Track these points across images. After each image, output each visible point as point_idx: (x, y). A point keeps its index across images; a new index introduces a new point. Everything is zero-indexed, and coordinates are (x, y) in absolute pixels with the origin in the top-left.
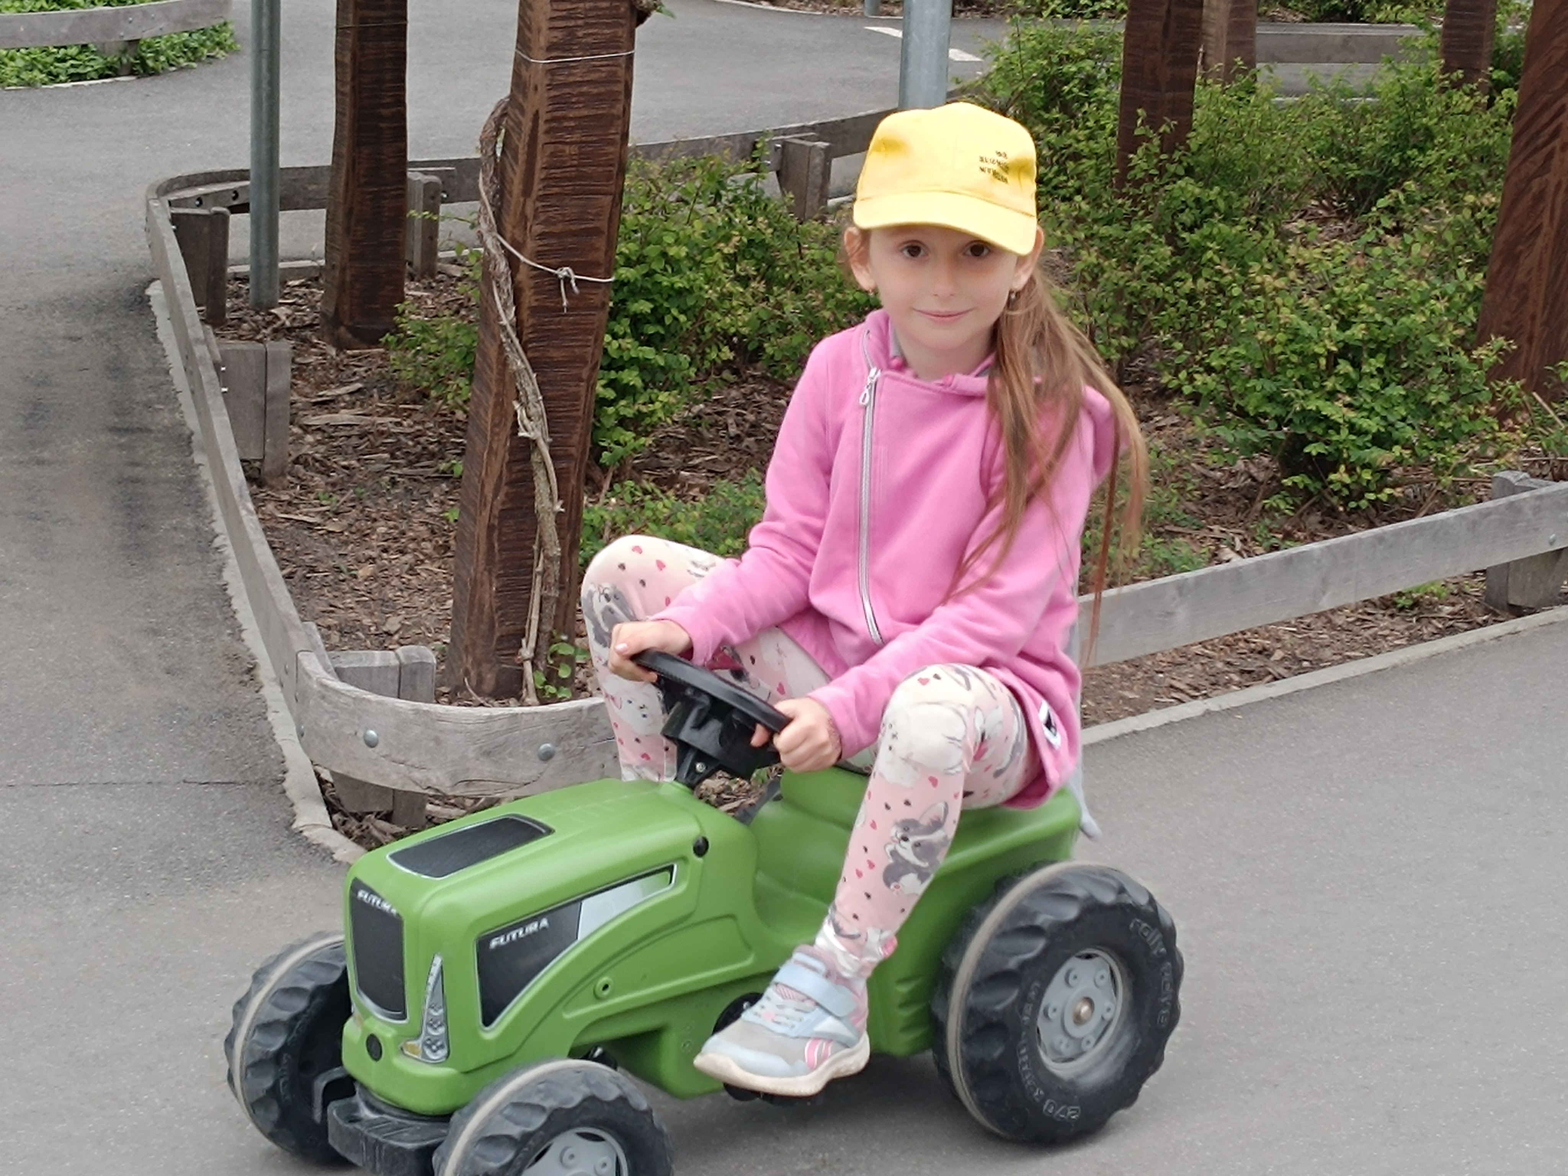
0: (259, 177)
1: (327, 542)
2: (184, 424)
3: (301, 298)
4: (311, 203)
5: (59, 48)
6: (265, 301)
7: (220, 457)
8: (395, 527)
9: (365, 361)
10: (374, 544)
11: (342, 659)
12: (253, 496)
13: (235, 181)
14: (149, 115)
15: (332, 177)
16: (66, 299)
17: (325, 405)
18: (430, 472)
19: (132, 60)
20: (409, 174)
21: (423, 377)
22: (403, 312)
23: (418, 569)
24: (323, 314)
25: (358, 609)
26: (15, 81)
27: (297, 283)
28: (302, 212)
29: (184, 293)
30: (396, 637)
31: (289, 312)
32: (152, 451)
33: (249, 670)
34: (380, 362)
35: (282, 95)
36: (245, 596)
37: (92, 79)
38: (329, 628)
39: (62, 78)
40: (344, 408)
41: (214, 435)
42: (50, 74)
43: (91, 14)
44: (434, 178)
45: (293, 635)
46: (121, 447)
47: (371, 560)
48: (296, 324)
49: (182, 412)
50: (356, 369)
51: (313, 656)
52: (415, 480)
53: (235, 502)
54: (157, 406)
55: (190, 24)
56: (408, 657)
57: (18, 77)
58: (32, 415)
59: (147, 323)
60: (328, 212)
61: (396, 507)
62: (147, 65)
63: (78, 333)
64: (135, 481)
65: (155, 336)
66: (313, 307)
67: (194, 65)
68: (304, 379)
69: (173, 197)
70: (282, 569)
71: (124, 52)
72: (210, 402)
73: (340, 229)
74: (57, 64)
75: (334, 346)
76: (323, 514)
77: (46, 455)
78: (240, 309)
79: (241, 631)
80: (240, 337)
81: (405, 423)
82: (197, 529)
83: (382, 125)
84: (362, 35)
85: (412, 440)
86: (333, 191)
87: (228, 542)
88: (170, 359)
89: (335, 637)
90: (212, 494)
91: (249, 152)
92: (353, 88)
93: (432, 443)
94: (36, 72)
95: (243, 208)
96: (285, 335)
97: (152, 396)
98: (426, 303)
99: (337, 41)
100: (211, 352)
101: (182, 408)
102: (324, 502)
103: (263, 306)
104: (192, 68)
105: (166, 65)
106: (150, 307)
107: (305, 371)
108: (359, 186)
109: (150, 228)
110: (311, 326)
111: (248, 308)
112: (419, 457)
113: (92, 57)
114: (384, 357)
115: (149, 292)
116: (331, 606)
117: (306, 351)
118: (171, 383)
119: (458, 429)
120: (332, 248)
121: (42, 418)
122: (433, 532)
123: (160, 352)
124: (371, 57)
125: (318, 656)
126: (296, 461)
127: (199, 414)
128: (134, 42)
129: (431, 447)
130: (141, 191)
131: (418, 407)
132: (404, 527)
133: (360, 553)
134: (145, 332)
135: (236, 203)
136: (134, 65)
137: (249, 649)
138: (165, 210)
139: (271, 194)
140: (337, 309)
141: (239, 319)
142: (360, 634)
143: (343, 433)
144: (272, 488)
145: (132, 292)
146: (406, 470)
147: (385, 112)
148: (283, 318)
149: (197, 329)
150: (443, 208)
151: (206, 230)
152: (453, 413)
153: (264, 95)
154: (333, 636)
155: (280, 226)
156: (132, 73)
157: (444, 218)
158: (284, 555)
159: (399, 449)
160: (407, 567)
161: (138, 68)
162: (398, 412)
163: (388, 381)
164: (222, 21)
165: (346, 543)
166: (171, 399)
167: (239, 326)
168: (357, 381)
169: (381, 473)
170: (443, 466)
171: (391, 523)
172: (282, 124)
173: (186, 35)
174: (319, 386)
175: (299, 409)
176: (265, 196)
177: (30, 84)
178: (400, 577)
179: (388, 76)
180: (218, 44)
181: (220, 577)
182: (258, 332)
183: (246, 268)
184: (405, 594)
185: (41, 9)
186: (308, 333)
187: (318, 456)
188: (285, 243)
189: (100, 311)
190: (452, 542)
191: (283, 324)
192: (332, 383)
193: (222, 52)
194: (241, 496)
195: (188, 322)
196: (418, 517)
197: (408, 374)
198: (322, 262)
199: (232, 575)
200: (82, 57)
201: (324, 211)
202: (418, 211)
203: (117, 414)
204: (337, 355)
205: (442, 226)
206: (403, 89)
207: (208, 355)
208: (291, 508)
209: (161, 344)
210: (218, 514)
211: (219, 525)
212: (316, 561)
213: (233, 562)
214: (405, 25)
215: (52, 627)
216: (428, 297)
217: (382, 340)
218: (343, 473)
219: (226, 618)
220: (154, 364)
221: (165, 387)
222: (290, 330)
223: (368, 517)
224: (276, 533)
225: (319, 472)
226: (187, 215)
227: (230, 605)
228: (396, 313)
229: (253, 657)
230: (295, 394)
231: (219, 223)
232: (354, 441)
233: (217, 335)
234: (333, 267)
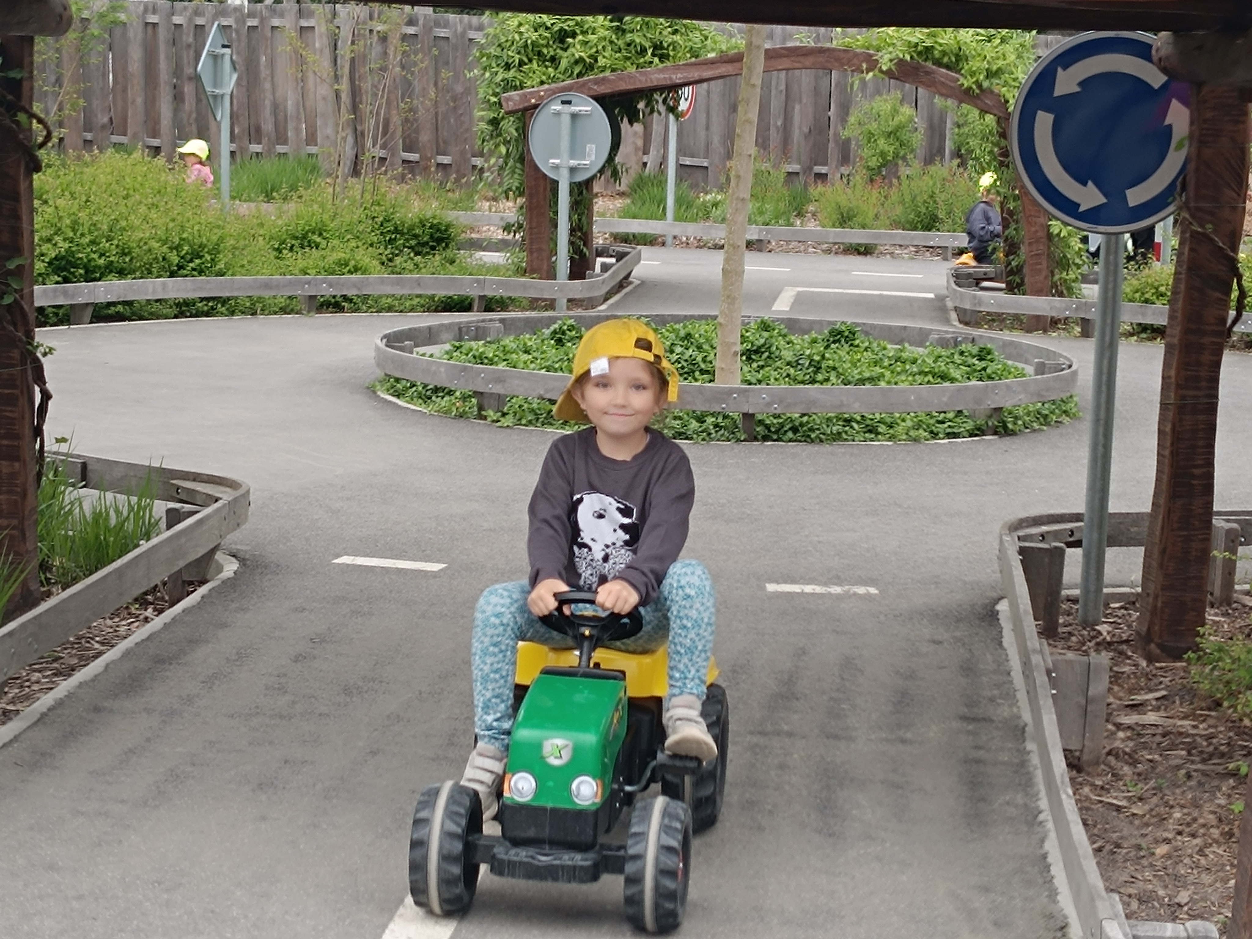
0: (1091, 519)
1: (1131, 823)
2: (1020, 717)
3: (1120, 618)
4: (1132, 542)
5: (940, 413)
6: (1091, 619)
7: (1046, 746)
8: (1188, 814)
9: (1170, 673)
10: (1171, 827)
11: (1139, 928)
12: (1072, 780)
13: (1071, 521)
14: (1007, 467)
15: (1151, 522)
16: (933, 610)
17: (1134, 707)
18: (1220, 769)
19: (996, 423)
20: (1214, 521)
21: (1217, 689)
22: (1204, 634)
23: (1207, 851)
24: (1138, 633)
25: (1155, 881)
26: (904, 437)
27: (1117, 605)
28: (1124, 549)
29: (1026, 611)
30: (1186, 908)
31: (1110, 629)
32: (993, 738)
33: (1062, 928)
34: (1182, 674)
35: (1114, 454)
36: (1061, 865)
37: (964, 437)
38: (1130, 896)
39: (941, 436)
40: (1151, 710)
41: (1043, 728)
42: (932, 432)
43: (967, 388)
44: (1235, 525)
45: (1099, 904)
46: (969, 732)
47: (1167, 841)
48: (1114, 640)
49: (1018, 707)
50: (1162, 679)
51: (1115, 924)
52: (1207, 775)
53: (1057, 787)
54: (999, 701)
55: (1043, 396)
56: (1195, 931)
57: (907, 434)
58: (900, 702)
59: (994, 633)
60: (1146, 550)
61: (1190, 796)
62: (1007, 427)
63: (940, 638)
64: (978, 761)
65: (1000, 644)
66: (1130, 626)
67: (1045, 428)
68: (1119, 685)
69: (1021, 533)
70: (1093, 843)
71: (990, 417)
72: (1041, 702)
73: (1155, 564)
74: (937, 425)
75: (1145, 659)
76: (1129, 799)
77: (909, 735)
78: (1070, 625)
79: (1057, 894)
80: (1069, 648)
81: (1201, 726)
82: (1026, 805)
83: (1194, 482)
84: (1181, 409)
85: (1206, 740)
86: (1151, 534)
87: (1050, 818)
88: (1012, 663)
89: (1135, 905)
90: (1039, 777)
91: (1084, 499)
92: (1172, 452)
93: (1222, 745)
94: (921, 431)
95: (1077, 544)
96: (1106, 648)
97: (996, 692)
98: (1223, 627)
99: (1160, 414)
100: (1044, 660)
101: (1019, 704)
102: (1130, 789)
103: (1089, 624)
104: (1043, 430)
105: (1022, 428)
106: (998, 619)
107: (1120, 678)
108: (1173, 530)
109: (1002, 556)
110: (1127, 641)
111: (1077, 625)
112: (1211, 756)
113: (965, 420)
114: (1186, 670)
115: (999, 607)
116: (1133, 877)
117: (1122, 662)
118: (1011, 682)
119: (1246, 734)
120: (1148, 579)
121: (908, 705)
122: (1220, 820)
123: (1004, 657)
124: (1188, 428)
125: (1119, 924)
126: (1109, 753)
127: (1032, 711)
128: (999, 410)
129: (1222, 748)
130: (997, 527)
131: (1213, 713)
132: (1196, 814)
133: (1159, 834)
134: (992, 640)
135: (1071, 539)
136: (997, 427)
137: (1062, 910)
138: (1015, 542)
139: (1100, 534)
140: (1149, 629)
141: (1069, 633)
142: (1156, 904)
143: (1149, 731)
144: (1088, 774)
145: (985, 607)
146: (1200, 766)
147: (1197, 471)
148: (1105, 634)
149: (1034, 641)
150: (1240, 549)
151: (1047, 560)
152: (1241, 720)
153: (1099, 455)
154: (1133, 903)
155: (1106, 559)
156: (995, 433)
157: (1241, 558)
158: (1096, 831)
159: (1195, 748)
160: (1198, 848)
161: (1000, 429)
162: (1195, 717)
163: (1188, 691)
164: (1068, 394)
165: (1147, 825)
166: (1010, 696)
167: (1069, 639)
168: (1162, 689)
169: (1178, 767)
170: (1231, 766)
171: (1185, 811)
172: (1112, 476)
173: (1040, 404)
174: (1131, 691)
175: (1114, 710)
176: (1095, 536)
177: (916, 440)
178: (1191, 856)
179: (1201, 443)
180: (1065, 412)
181: (1041, 847)
182: (1084, 644)
183: (1076, 592)
184: (1195, 872)
185: (929, 382)
186: (1124, 647)
187: (1127, 750)
188: (1110, 572)
189: (958, 620)
190: (1236, 831)
191: (1105, 639)
192: (1142, 689)
193: (1068, 419)
194: (1063, 782)
195: (1027, 635)
196: (1208, 807)
197: (1205, 686)
198: (1139, 590)
199: (1052, 846)
200: (958, 420)
201: (1143, 548)
202: (1220, 552)
203: (966, 705)
204: (1147, 666)
205: (1239, 564)
206: (1212, 453)
207: (1042, 663)
208: (1104, 793)
209: (1005, 650)
210: (1043, 794)
211: (1043, 803)
212: (1122, 838)
213: (1053, 835)
214: (1217, 403)
215: (904, 878)
216: (1225, 621)
217: (1185, 656)
218: (1147, 766)
219: (1045, 882)
220: (999, 666)
221: (1006, 686)
222: (1110, 644)
223: (1166, 804)
224: (1090, 813)
225: (1127, 763)
226: (1032, 548)
227: (1049, 871)
228: (1198, 634)
229: (1065, 917)
230: (1111, 697)
231: (1057, 556)
232: (1158, 739)
233: (1050, 645)
234: (1148, 595)
